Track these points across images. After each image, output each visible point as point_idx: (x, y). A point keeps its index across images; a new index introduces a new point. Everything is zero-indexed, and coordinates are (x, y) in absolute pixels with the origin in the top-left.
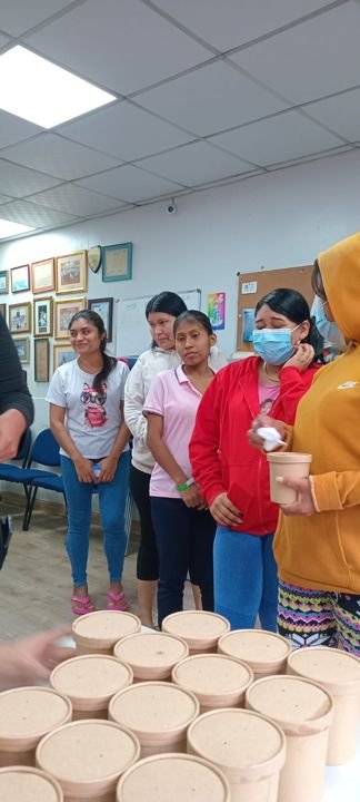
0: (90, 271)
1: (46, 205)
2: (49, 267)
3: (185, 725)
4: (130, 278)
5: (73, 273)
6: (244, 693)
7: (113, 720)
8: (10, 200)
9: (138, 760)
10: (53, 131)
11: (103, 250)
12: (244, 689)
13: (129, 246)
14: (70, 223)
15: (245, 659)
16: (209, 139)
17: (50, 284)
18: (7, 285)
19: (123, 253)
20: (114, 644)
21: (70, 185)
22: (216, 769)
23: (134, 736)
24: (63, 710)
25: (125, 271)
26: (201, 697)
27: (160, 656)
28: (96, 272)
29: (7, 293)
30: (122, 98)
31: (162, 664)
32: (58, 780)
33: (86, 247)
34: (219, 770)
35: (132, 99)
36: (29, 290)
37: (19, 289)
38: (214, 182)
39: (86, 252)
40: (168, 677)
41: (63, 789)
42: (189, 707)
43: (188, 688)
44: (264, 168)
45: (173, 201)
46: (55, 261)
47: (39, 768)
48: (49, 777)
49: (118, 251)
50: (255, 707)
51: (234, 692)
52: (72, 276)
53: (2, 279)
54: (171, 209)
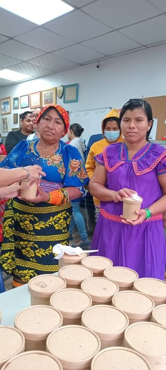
0: (58, 98)
1: (38, 65)
2: (38, 96)
3: (123, 330)
4: (77, 101)
5: (50, 99)
6: (151, 313)
7: (84, 325)
8: (20, 62)
9: (100, 350)
10: (43, 26)
11: (64, 87)
12: (150, 311)
13: (76, 86)
14: (49, 74)
15: (149, 294)
16: (119, 31)
17: (39, 104)
18: (18, 105)
19: (74, 89)
20: (81, 283)
21: (49, 54)
22: (142, 356)
23: (97, 335)
24: (58, 320)
25: (74, 98)
26: (129, 315)
27: (104, 290)
28: (60, 98)
29: (18, 108)
30: (77, 8)
31: (106, 295)
32: (59, 360)
33: (56, 86)
34: (145, 358)
35: (82, 9)
36: (28, 107)
37: (24, 106)
38: (119, 53)
39: (56, 88)
40: (109, 302)
41: (62, 364)
42: (123, 320)
43: (122, 309)
44: (145, 46)
45: (99, 63)
46: (41, 93)
47: (49, 352)
48: (55, 358)
49: (71, 88)
50: (158, 321)
51: (145, 313)
52: (49, 100)
53: (16, 102)
54: (98, 67)
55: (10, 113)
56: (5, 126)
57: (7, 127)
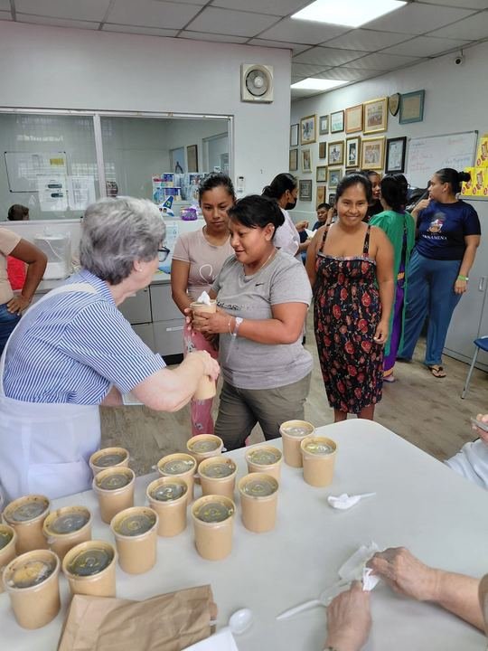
0: (390, 114)
1: (357, 67)
4: (422, 120)
5: (377, 116)
8: (330, 68)
10: (360, 28)
11: (401, 97)
13: (422, 94)
14: (376, 75)
17: (359, 125)
18: (328, 127)
19: (417, 99)
21: (375, 54)
25: (417, 115)
28: (395, 115)
29: (327, 133)
30: (411, 2)
33: (388, 95)
36: (343, 130)
37: (336, 130)
39: (388, 99)
45: (462, 53)
46: (363, 108)
49: (413, 98)
52: (376, 119)
53: (324, 122)
54: (458, 62)
55: (314, 142)
56: (307, 164)
57: (309, 165)
